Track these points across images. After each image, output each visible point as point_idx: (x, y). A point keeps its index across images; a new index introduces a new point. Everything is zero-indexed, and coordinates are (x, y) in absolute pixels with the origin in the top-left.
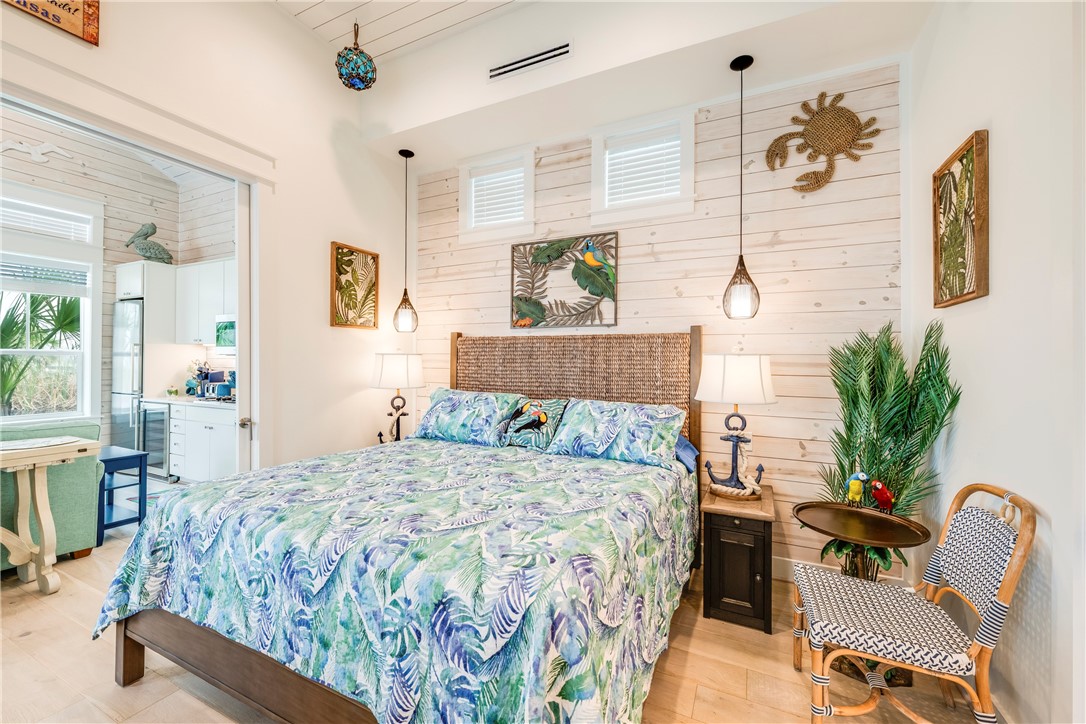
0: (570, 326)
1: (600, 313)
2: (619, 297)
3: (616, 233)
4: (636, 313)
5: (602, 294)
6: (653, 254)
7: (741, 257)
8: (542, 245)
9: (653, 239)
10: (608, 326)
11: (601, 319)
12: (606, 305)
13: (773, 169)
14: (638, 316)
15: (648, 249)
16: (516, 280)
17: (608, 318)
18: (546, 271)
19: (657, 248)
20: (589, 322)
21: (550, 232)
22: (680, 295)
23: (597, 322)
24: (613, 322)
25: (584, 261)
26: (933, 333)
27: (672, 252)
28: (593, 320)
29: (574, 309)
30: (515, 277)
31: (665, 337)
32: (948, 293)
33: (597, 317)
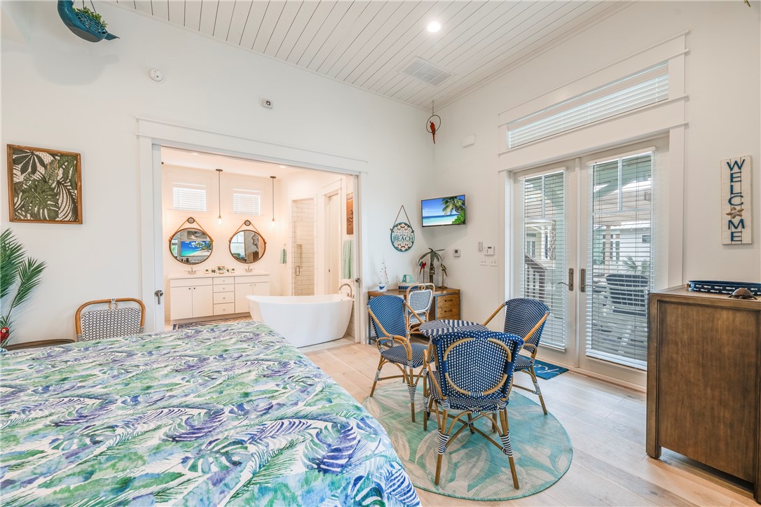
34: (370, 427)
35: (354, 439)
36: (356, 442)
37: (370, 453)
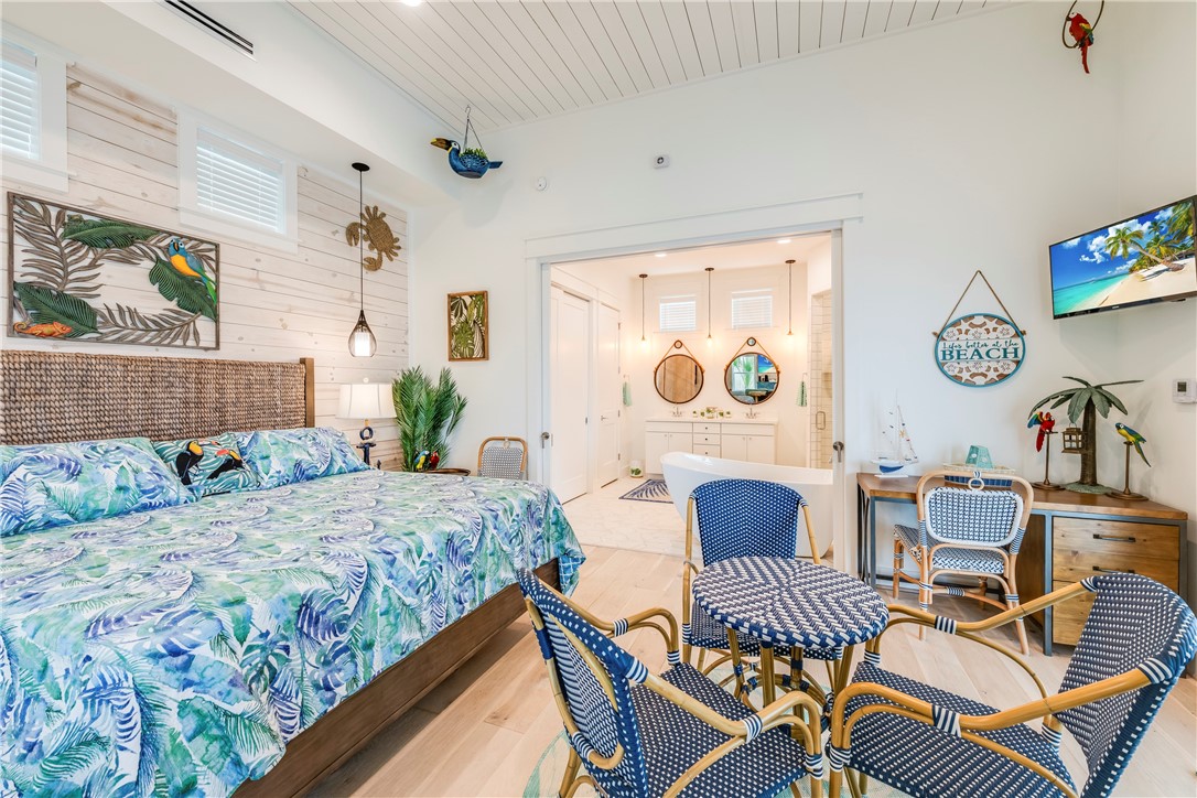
0: (148, 343)
1: (196, 333)
2: (222, 319)
3: (217, 246)
4: (241, 339)
5: (197, 309)
6: (257, 280)
7: (362, 312)
8: (86, 217)
9: (257, 266)
10: (206, 349)
11: (198, 343)
12: (203, 324)
13: (351, 245)
14: (243, 341)
15: (252, 274)
16: (19, 257)
17: (207, 338)
18: (95, 260)
19: (262, 276)
20: (179, 342)
21: (101, 203)
22: (285, 327)
23: (191, 342)
24: (214, 346)
25: (170, 263)
26: (445, 377)
27: (277, 284)
28: (185, 339)
29: (154, 322)
30: (17, 250)
31: (283, 366)
32: (458, 353)
33: (192, 336)
34: (335, 657)
35: (324, 639)
36: (320, 639)
37: (307, 656)
